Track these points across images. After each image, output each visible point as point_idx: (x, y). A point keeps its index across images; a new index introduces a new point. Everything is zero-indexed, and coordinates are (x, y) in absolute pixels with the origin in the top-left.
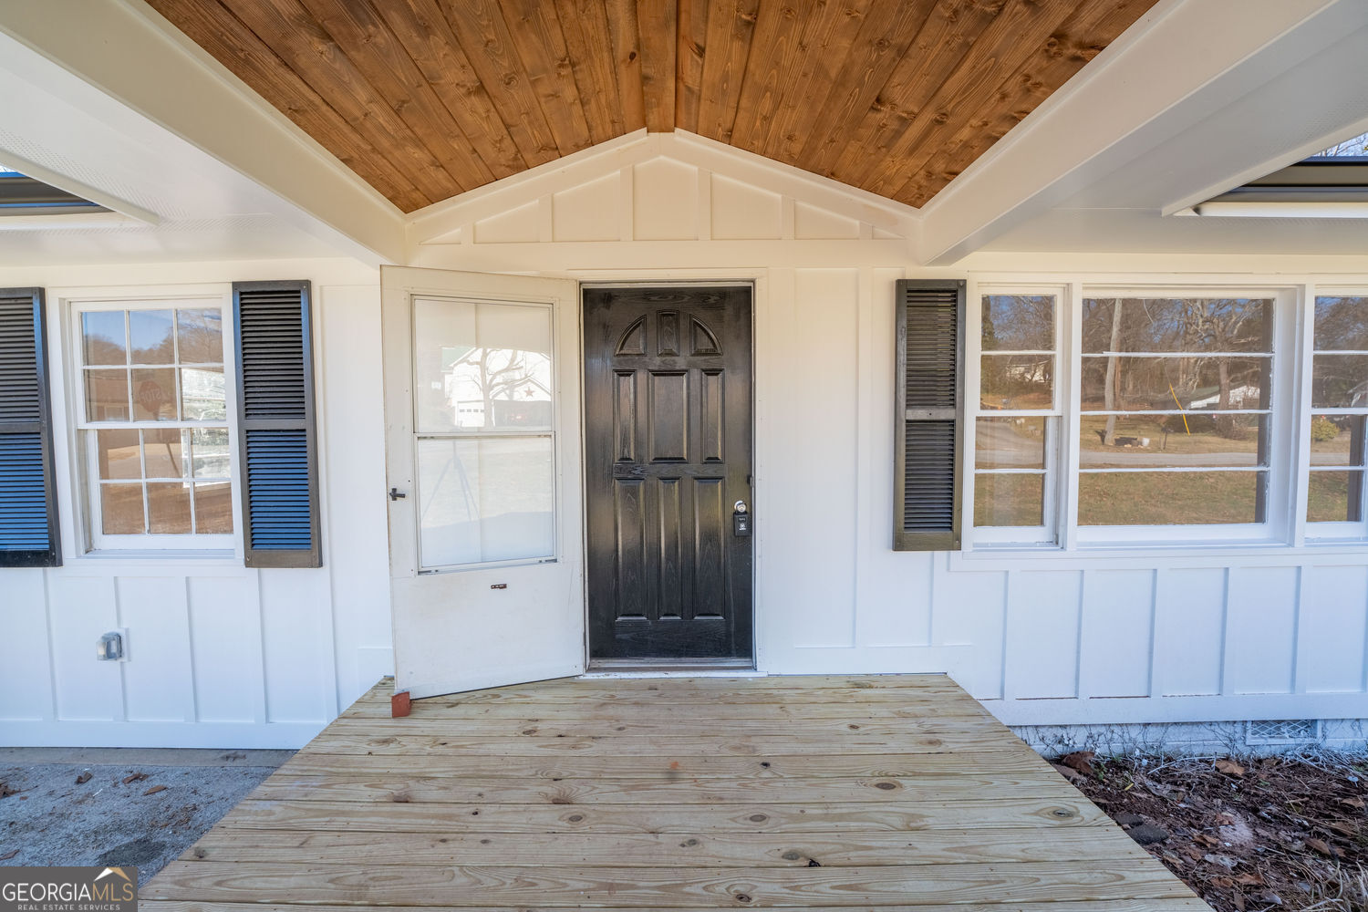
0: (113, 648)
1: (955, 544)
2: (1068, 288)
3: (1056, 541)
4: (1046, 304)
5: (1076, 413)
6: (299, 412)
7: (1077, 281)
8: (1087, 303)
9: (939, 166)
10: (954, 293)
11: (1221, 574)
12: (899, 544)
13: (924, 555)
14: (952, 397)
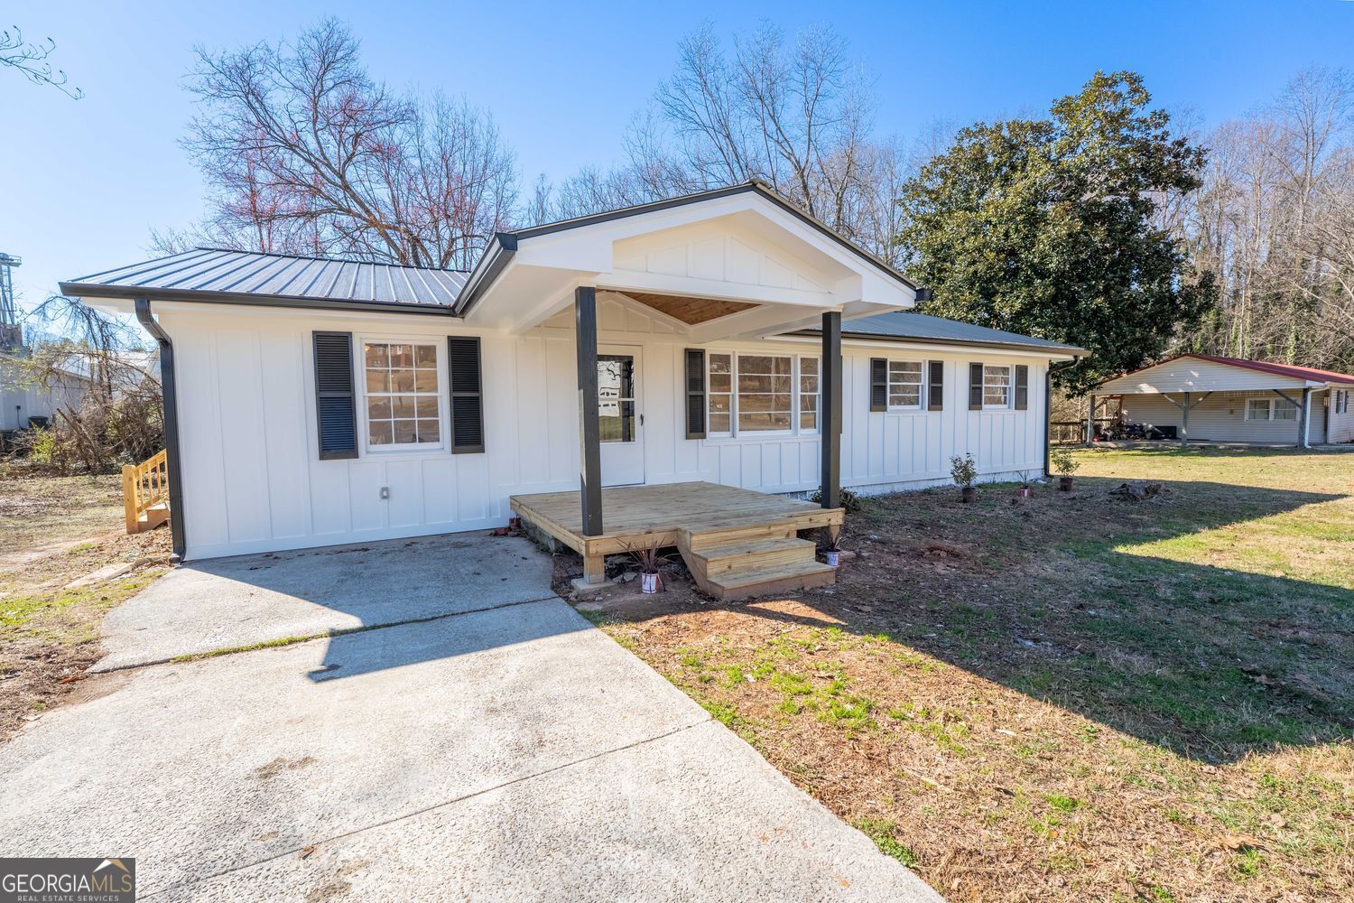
0: (385, 494)
1: (704, 437)
2: (734, 353)
3: (733, 436)
4: (728, 357)
5: (737, 394)
6: (478, 391)
7: (737, 351)
8: (739, 357)
9: (700, 319)
10: (702, 354)
11: (778, 446)
12: (687, 438)
13: (695, 441)
14: (703, 389)
